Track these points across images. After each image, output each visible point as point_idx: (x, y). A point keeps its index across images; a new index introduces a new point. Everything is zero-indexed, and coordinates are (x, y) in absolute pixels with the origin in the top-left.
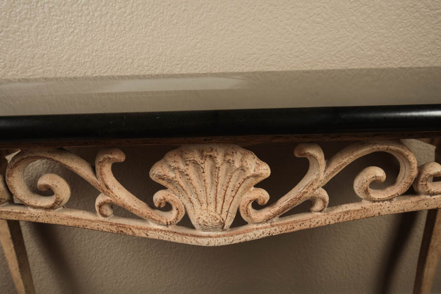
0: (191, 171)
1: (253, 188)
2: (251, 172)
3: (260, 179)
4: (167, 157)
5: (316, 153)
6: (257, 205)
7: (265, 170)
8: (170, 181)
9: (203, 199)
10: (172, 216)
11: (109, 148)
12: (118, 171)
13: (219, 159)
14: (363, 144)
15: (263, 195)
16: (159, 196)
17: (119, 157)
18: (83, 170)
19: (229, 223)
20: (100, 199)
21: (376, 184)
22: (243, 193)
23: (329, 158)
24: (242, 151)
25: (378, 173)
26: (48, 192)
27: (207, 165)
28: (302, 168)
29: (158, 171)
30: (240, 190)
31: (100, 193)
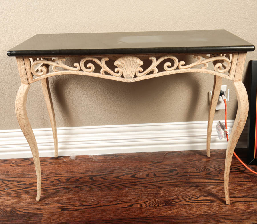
0: (124, 62)
1: (139, 67)
2: (138, 63)
3: (141, 65)
4: (119, 59)
5: (154, 59)
6: (140, 72)
7: (142, 63)
8: (119, 65)
9: (127, 70)
10: (119, 74)
11: (105, 57)
12: (107, 63)
13: (131, 60)
14: (164, 56)
15: (142, 69)
16: (116, 70)
17: (107, 59)
18: (98, 61)
19: (133, 76)
20: (101, 71)
21: (168, 67)
22: (136, 69)
23: (157, 59)
24: (137, 58)
25: (169, 64)
26: (90, 68)
27: (128, 61)
28: (151, 62)
29: (116, 63)
30: (136, 68)
31: (102, 68)
